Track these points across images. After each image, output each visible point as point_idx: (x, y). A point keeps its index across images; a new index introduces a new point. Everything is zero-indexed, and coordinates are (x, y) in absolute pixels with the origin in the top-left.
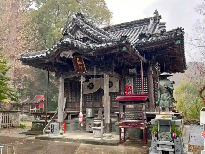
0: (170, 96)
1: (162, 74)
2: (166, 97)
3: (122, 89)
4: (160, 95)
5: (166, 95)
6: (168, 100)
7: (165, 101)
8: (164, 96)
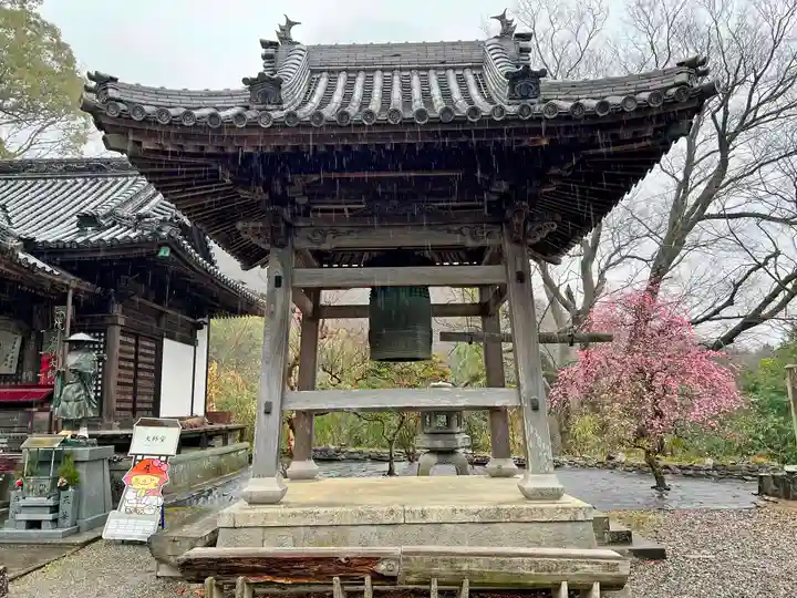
0: (82, 392)
1: (73, 338)
2: (73, 393)
3: (28, 363)
4: (62, 388)
5: (74, 387)
6: (77, 400)
7: (70, 404)
8: (68, 390)
